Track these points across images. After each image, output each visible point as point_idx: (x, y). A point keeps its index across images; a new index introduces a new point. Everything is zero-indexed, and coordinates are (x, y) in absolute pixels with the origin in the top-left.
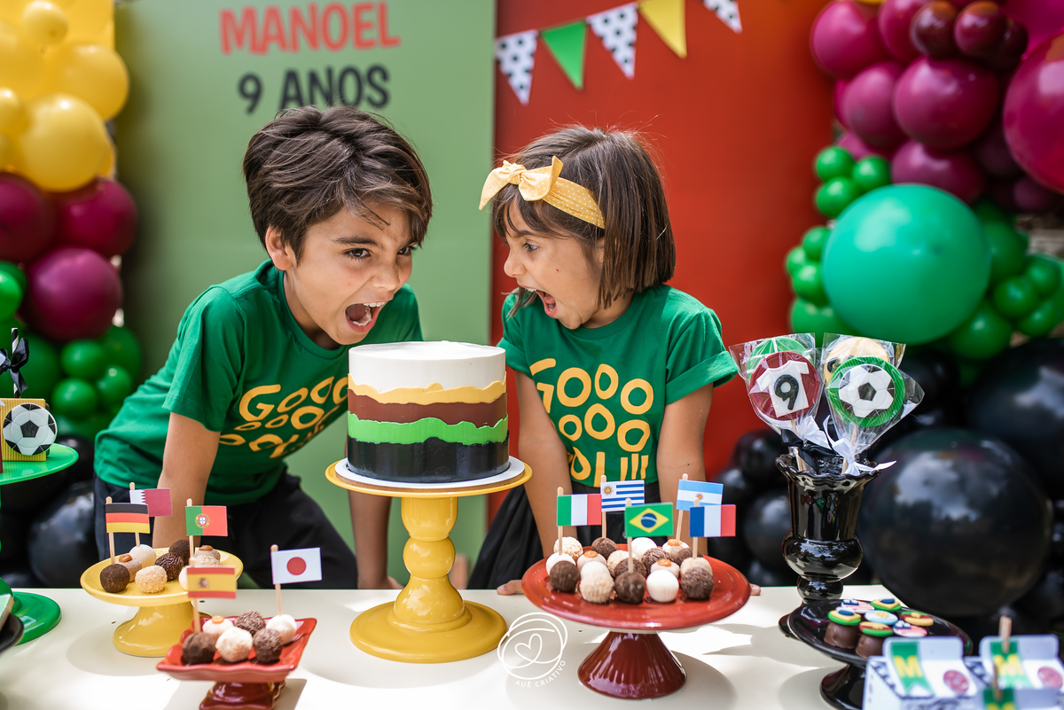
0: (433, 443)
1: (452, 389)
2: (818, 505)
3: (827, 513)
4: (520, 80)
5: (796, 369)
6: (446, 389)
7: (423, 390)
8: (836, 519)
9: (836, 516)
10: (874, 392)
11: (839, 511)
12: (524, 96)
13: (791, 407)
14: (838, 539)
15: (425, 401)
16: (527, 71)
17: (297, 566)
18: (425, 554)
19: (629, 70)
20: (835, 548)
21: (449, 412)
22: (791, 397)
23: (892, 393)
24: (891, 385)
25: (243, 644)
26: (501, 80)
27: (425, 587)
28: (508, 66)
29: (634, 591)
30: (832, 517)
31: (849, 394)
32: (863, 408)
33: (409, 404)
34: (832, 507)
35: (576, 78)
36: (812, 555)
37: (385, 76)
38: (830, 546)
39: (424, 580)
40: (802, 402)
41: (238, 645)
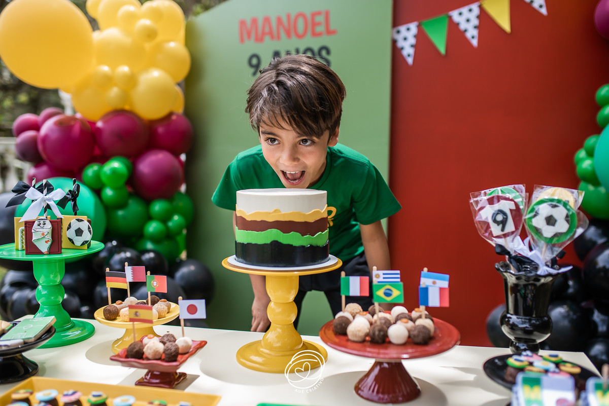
0: (275, 244)
1: (287, 213)
2: (521, 294)
3: (526, 300)
4: (408, 51)
5: (506, 206)
6: (283, 213)
7: (270, 213)
8: (532, 303)
9: (532, 301)
10: (556, 221)
11: (534, 298)
12: (410, 61)
13: (503, 230)
14: (534, 316)
15: (270, 219)
16: (412, 46)
17: (192, 309)
18: (279, 310)
19: (475, 42)
20: (533, 321)
21: (286, 226)
22: (503, 223)
23: (567, 221)
24: (567, 216)
25: (157, 350)
26: (396, 51)
27: (279, 330)
28: (401, 43)
29: (378, 335)
30: (529, 302)
31: (539, 222)
32: (548, 231)
33: (262, 221)
34: (530, 296)
35: (442, 49)
36: (517, 326)
37: (328, 52)
38: (530, 320)
39: (278, 326)
40: (510, 226)
41: (154, 350)
